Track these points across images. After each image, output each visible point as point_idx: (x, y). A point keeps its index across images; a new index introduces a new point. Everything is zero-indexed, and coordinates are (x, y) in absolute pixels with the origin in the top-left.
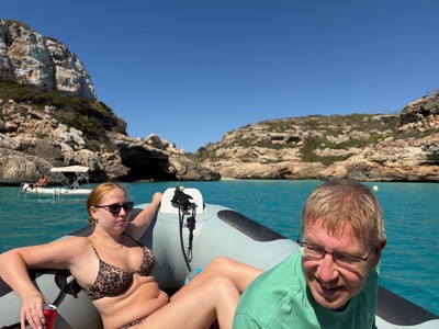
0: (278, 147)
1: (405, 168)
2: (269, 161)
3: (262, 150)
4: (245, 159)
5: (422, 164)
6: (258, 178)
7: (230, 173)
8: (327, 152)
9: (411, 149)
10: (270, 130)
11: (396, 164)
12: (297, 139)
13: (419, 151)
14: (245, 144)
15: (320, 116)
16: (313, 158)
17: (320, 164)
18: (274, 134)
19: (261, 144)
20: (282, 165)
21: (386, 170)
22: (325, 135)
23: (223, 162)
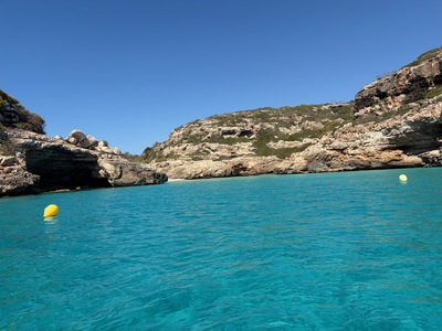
0: (230, 142)
1: (367, 155)
2: (222, 158)
4: (196, 157)
5: (383, 150)
6: (211, 176)
7: (179, 173)
8: (280, 144)
9: (371, 134)
10: (221, 124)
11: (357, 151)
12: (249, 133)
13: (380, 135)
14: (194, 140)
15: (270, 109)
16: (268, 152)
17: (275, 157)
19: (213, 139)
20: (236, 161)
21: (348, 159)
22: (277, 126)
23: (171, 162)
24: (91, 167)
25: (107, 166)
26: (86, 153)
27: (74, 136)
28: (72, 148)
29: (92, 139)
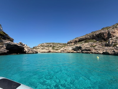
0: (48, 47)
1: (69, 51)
2: (47, 49)
3: (46, 47)
4: (42, 49)
5: (72, 50)
6: (45, 52)
7: (39, 52)
8: (56, 48)
9: (70, 48)
10: (47, 44)
12: (51, 46)
14: (42, 46)
15: (54, 43)
16: (54, 49)
18: (48, 45)
19: (45, 46)
20: (49, 50)
21: (67, 51)
22: (55, 45)
23: (38, 49)
24: (22, 49)
25: (26, 49)
26: (22, 47)
27: (20, 43)
28: (19, 45)
29: (24, 44)
